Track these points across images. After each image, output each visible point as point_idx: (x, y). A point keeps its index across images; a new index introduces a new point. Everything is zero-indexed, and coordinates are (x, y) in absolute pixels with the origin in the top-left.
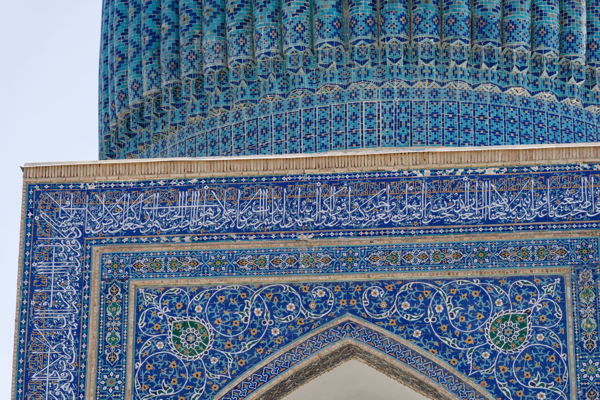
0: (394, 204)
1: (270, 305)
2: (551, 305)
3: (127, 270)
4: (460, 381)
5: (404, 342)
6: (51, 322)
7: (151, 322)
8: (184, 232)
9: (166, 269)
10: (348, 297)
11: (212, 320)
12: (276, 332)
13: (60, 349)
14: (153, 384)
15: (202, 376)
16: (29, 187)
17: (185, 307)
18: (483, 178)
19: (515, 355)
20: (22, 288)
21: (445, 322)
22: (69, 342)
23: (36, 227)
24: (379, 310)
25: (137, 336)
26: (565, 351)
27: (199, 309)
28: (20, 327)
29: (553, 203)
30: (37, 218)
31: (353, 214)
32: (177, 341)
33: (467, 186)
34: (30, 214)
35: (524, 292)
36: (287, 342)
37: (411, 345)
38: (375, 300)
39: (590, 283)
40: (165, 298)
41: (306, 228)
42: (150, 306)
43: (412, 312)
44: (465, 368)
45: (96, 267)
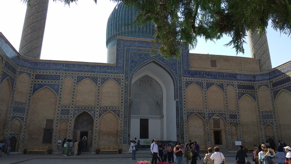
1: (145, 55)
3: (129, 50)
4: (166, 66)
6: (120, 55)
7: (132, 56)
8: (135, 46)
9: (133, 50)
11: (139, 57)
12: (146, 58)
14: (132, 63)
15: (137, 63)
17: (135, 55)
20: (117, 51)
24: (157, 57)
25: (130, 57)
26: (177, 63)
27: (137, 55)
28: (116, 55)
30: (118, 43)
32: (135, 58)
36: (147, 60)
37: (160, 61)
41: (149, 47)
42: (132, 54)
44: (166, 64)
45: (125, 49)
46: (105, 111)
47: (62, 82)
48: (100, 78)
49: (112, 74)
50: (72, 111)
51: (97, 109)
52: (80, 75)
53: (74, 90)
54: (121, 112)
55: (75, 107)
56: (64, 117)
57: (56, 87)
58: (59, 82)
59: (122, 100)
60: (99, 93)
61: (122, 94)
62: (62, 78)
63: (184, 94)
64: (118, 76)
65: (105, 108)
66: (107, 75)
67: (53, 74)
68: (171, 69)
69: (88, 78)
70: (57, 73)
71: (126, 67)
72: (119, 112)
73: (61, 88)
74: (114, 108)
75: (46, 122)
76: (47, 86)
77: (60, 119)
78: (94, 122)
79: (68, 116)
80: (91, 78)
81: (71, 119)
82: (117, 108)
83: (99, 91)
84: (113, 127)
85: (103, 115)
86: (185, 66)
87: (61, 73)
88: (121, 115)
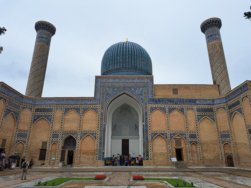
0: (128, 80)
1: (117, 89)
2: (142, 89)
3: (105, 85)
5: (129, 92)
6: (98, 90)
7: (107, 90)
8: (110, 82)
9: (108, 85)
10: (124, 88)
11: (112, 90)
14: (107, 95)
16: (96, 78)
17: (110, 89)
19: (139, 94)
20: (95, 87)
21: (133, 91)
22: (99, 92)
25: (105, 91)
26: (143, 93)
28: (95, 90)
29: (142, 81)
31: (125, 81)
32: (109, 92)
33: (135, 79)
34: (96, 80)
36: (119, 92)
38: (127, 89)
39: (145, 88)
40: (108, 88)
41: (121, 82)
43: (130, 90)
44: (134, 95)
45: (102, 85)
46: (85, 134)
47: (54, 114)
50: (60, 135)
52: (67, 107)
53: (62, 119)
54: (98, 134)
55: (63, 132)
57: (50, 118)
58: (51, 114)
61: (99, 120)
62: (54, 110)
63: (149, 118)
64: (96, 106)
65: (85, 132)
66: (87, 106)
67: (48, 108)
68: (139, 98)
69: (73, 110)
70: (50, 107)
71: (102, 99)
72: (96, 135)
73: (53, 118)
74: (92, 132)
75: (42, 144)
76: (43, 117)
77: (52, 141)
78: (77, 143)
79: (58, 139)
80: (75, 109)
81: (59, 141)
82: (94, 132)
83: (80, 119)
84: (91, 147)
85: (84, 138)
86: (150, 95)
87: (54, 107)
88: (98, 137)
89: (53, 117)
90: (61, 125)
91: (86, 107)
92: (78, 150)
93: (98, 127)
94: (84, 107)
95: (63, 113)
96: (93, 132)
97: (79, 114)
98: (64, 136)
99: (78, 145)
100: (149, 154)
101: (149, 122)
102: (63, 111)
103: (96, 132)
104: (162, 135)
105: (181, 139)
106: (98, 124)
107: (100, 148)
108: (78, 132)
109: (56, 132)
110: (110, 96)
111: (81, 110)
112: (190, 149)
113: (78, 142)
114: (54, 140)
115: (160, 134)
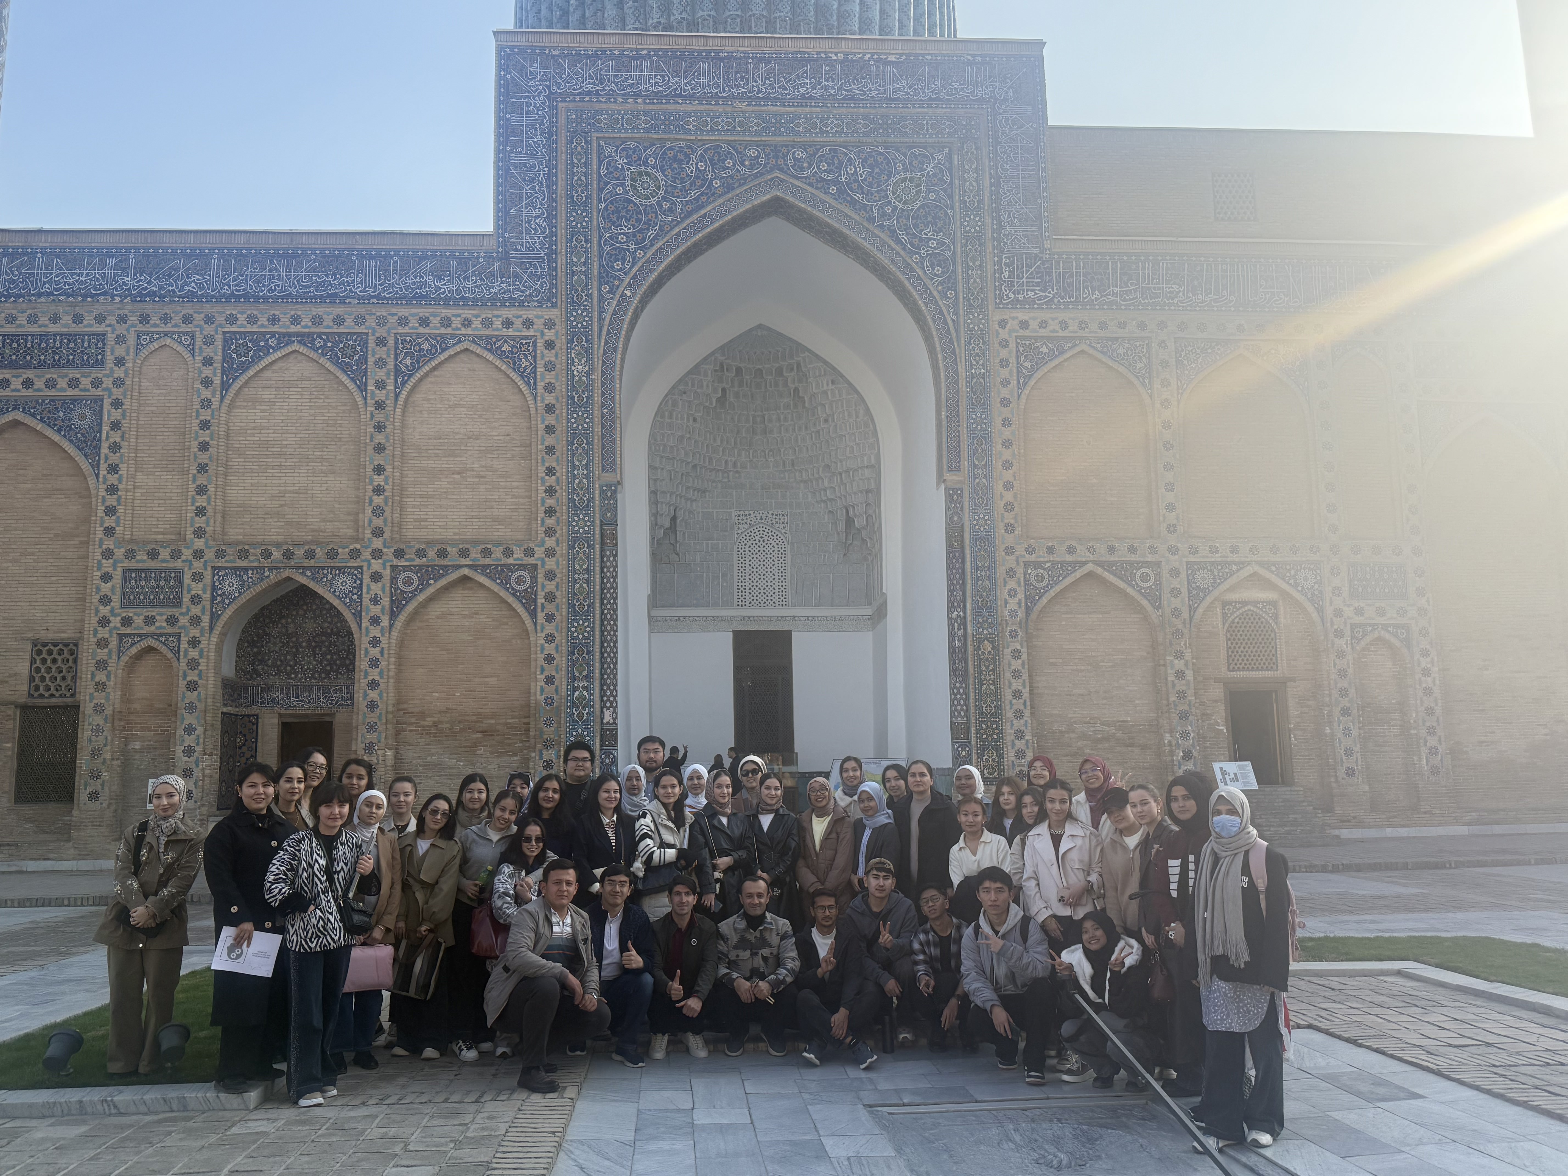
0: (813, 80)
1: (711, 160)
2: (941, 170)
3: (589, 124)
4: (868, 230)
5: (823, 196)
6: (526, 166)
7: (611, 170)
8: (638, 95)
9: (622, 125)
10: (776, 157)
11: (663, 171)
12: (717, 183)
13: (533, 188)
14: (615, 222)
15: (656, 217)
16: (500, 49)
17: (639, 159)
18: (887, 63)
19: (912, 210)
20: (498, 135)
21: (856, 181)
22: (542, 184)
23: (508, 84)
24: (802, 169)
25: (599, 181)
26: (952, 208)
27: (652, 161)
28: (497, 168)
29: (943, 86)
30: (508, 76)
31: (779, 88)
32: (634, 187)
33: (874, 69)
34: (502, 73)
35: (919, 158)
36: (726, 193)
37: (827, 198)
38: (799, 160)
39: (972, 153)
40: (623, 150)
41: (741, 98)
42: (610, 156)
43: (828, 172)
44: (871, 220)
45: (562, 120)
46: (428, 574)
47: (119, 383)
48: (381, 342)
49: (467, 313)
50: (197, 577)
51: (376, 565)
52: (242, 325)
53: (205, 436)
54: (550, 575)
55: (220, 554)
56: (150, 620)
57: (83, 420)
58: (97, 383)
59: (550, 491)
60: (380, 448)
61: (550, 450)
62: (120, 351)
63: (1007, 433)
64: (518, 323)
65: (431, 554)
66: (435, 321)
67: (53, 328)
68: (911, 253)
69: (302, 349)
70: (78, 319)
71: (572, 251)
72: (534, 578)
73: (116, 426)
74: (498, 553)
75: (33, 661)
76: (18, 415)
77: (121, 636)
78: (360, 654)
79: (175, 611)
80: (319, 343)
81: (195, 632)
82: (518, 553)
83: (380, 438)
84: (493, 681)
85: (424, 605)
86: (1012, 225)
87: (111, 320)
88: (550, 597)
89: (116, 414)
90: (201, 490)
91: (424, 322)
92: (372, 706)
93: (550, 512)
94: (403, 321)
95: (207, 383)
96: (508, 552)
97: (363, 388)
98: (230, 585)
99: (374, 663)
100: (1009, 732)
101: (1007, 465)
102: (208, 362)
103: (529, 552)
104: (1112, 578)
105: (1274, 604)
106: (551, 481)
107: (575, 689)
108: (366, 554)
109: (153, 554)
110: (648, 223)
111: (381, 352)
112: (1352, 692)
113: (375, 642)
114: (139, 620)
115: (1099, 571)
